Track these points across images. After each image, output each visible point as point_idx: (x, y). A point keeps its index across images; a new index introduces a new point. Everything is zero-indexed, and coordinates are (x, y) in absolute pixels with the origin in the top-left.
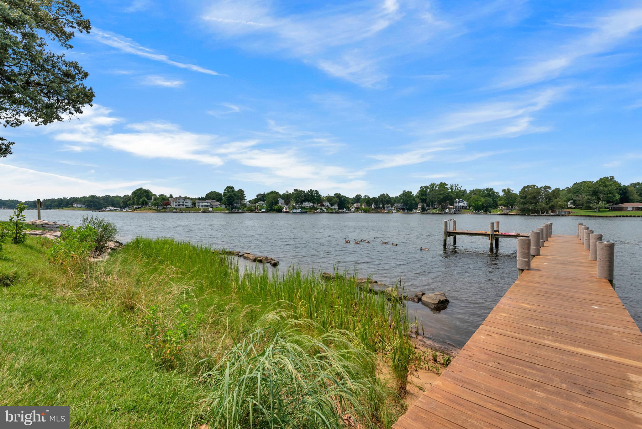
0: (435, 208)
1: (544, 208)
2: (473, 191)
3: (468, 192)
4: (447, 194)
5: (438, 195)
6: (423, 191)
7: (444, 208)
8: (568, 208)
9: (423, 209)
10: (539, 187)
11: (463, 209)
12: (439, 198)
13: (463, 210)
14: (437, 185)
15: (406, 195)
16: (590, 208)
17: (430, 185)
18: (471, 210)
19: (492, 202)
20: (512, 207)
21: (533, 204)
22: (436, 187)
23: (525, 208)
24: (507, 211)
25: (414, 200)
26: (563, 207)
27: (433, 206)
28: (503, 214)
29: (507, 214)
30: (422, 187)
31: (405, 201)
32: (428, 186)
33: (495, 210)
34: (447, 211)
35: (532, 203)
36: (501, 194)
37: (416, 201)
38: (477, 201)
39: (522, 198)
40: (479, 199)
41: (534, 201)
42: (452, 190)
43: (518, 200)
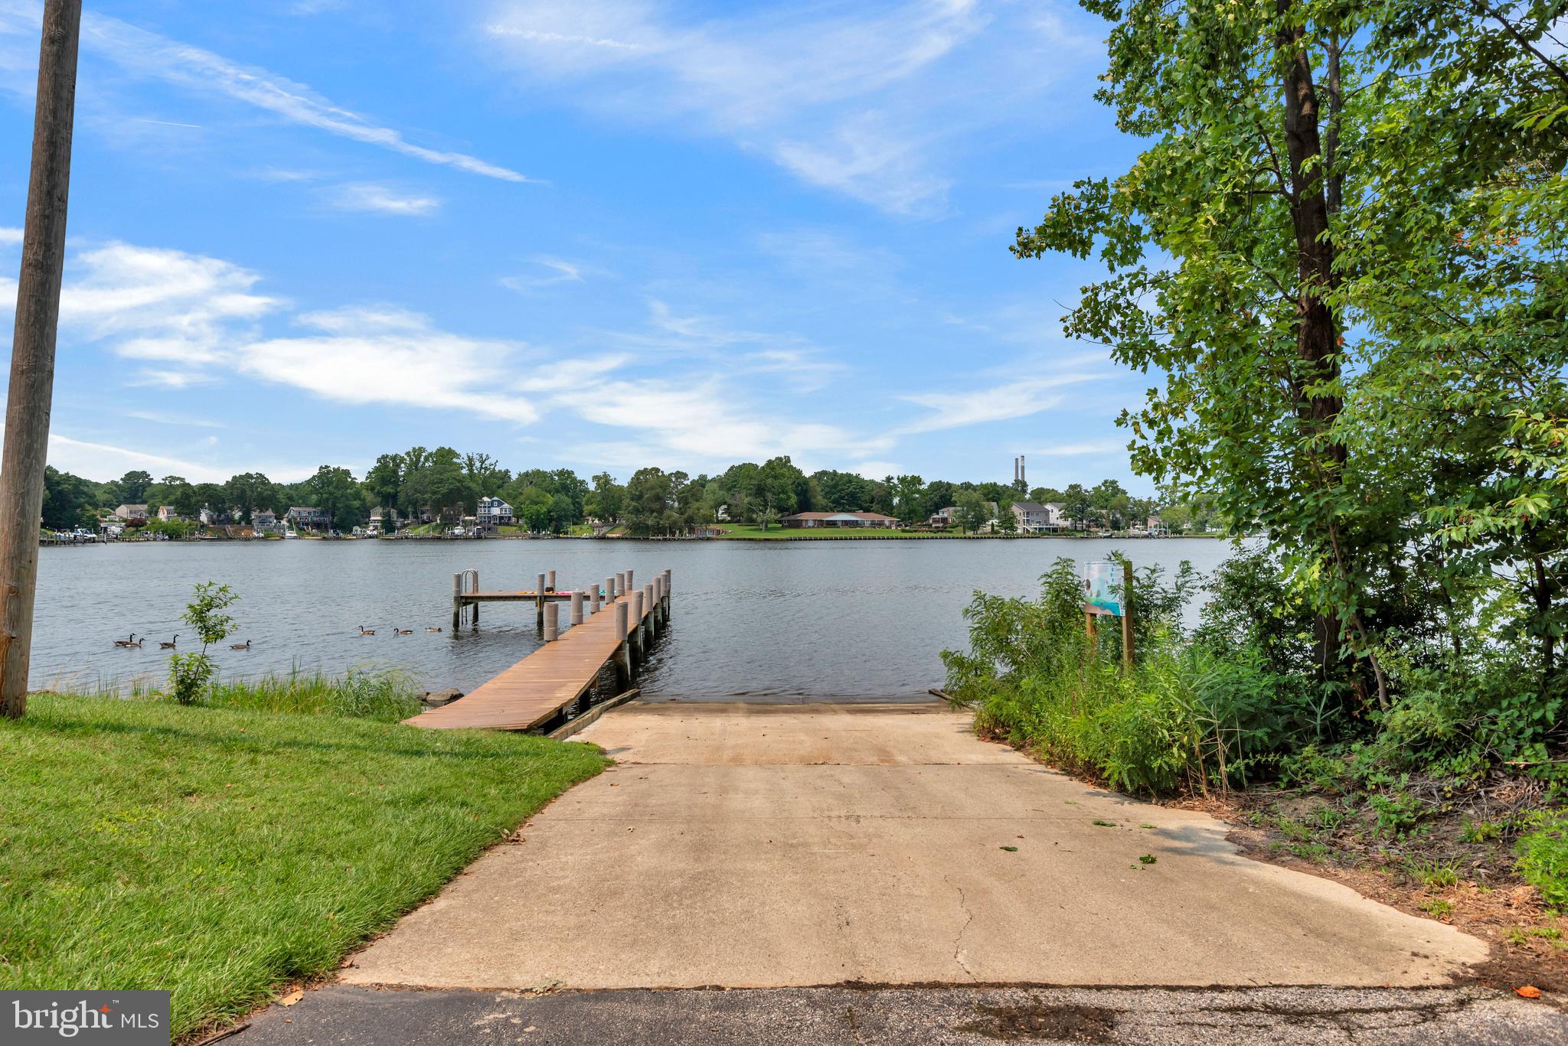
0: (424, 523)
1: (675, 523)
2: (527, 474)
3: (514, 476)
4: (459, 481)
5: (433, 483)
6: (386, 471)
7: (450, 522)
8: (719, 522)
9: (388, 526)
10: (666, 473)
11: (500, 524)
12: (434, 493)
13: (501, 529)
14: (430, 455)
15: (331, 482)
16: (751, 521)
17: (408, 454)
18: (520, 527)
19: (572, 507)
20: (615, 521)
21: (655, 514)
22: (426, 459)
23: (640, 523)
24: (605, 530)
25: (357, 496)
26: (708, 520)
27: (417, 517)
28: (595, 538)
29: (603, 538)
30: (384, 457)
31: (328, 499)
32: (403, 455)
33: (577, 528)
34: (458, 531)
35: (652, 512)
36: (592, 486)
37: (364, 500)
38: (536, 503)
39: (632, 499)
40: (541, 498)
41: (656, 506)
42: (471, 470)
43: (626, 502)
